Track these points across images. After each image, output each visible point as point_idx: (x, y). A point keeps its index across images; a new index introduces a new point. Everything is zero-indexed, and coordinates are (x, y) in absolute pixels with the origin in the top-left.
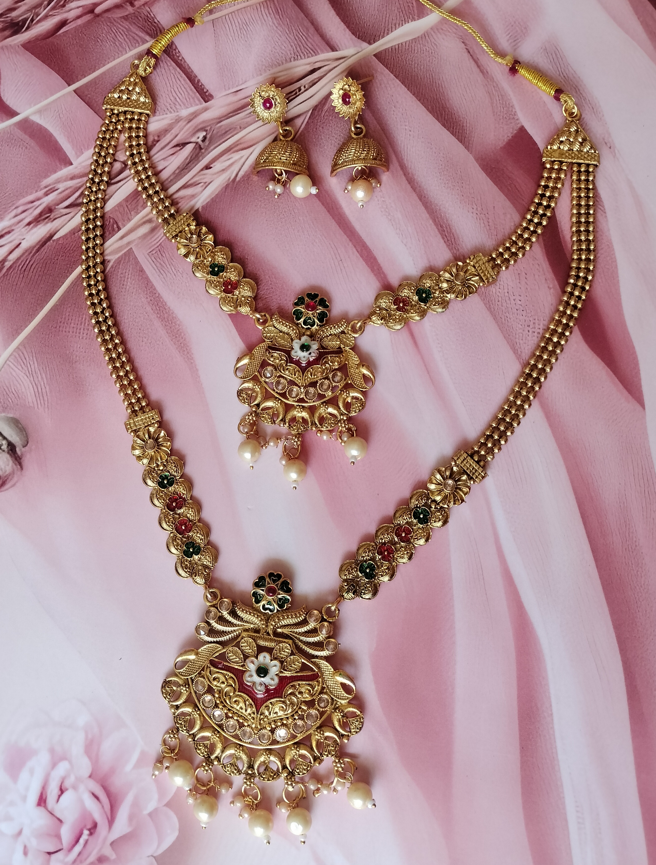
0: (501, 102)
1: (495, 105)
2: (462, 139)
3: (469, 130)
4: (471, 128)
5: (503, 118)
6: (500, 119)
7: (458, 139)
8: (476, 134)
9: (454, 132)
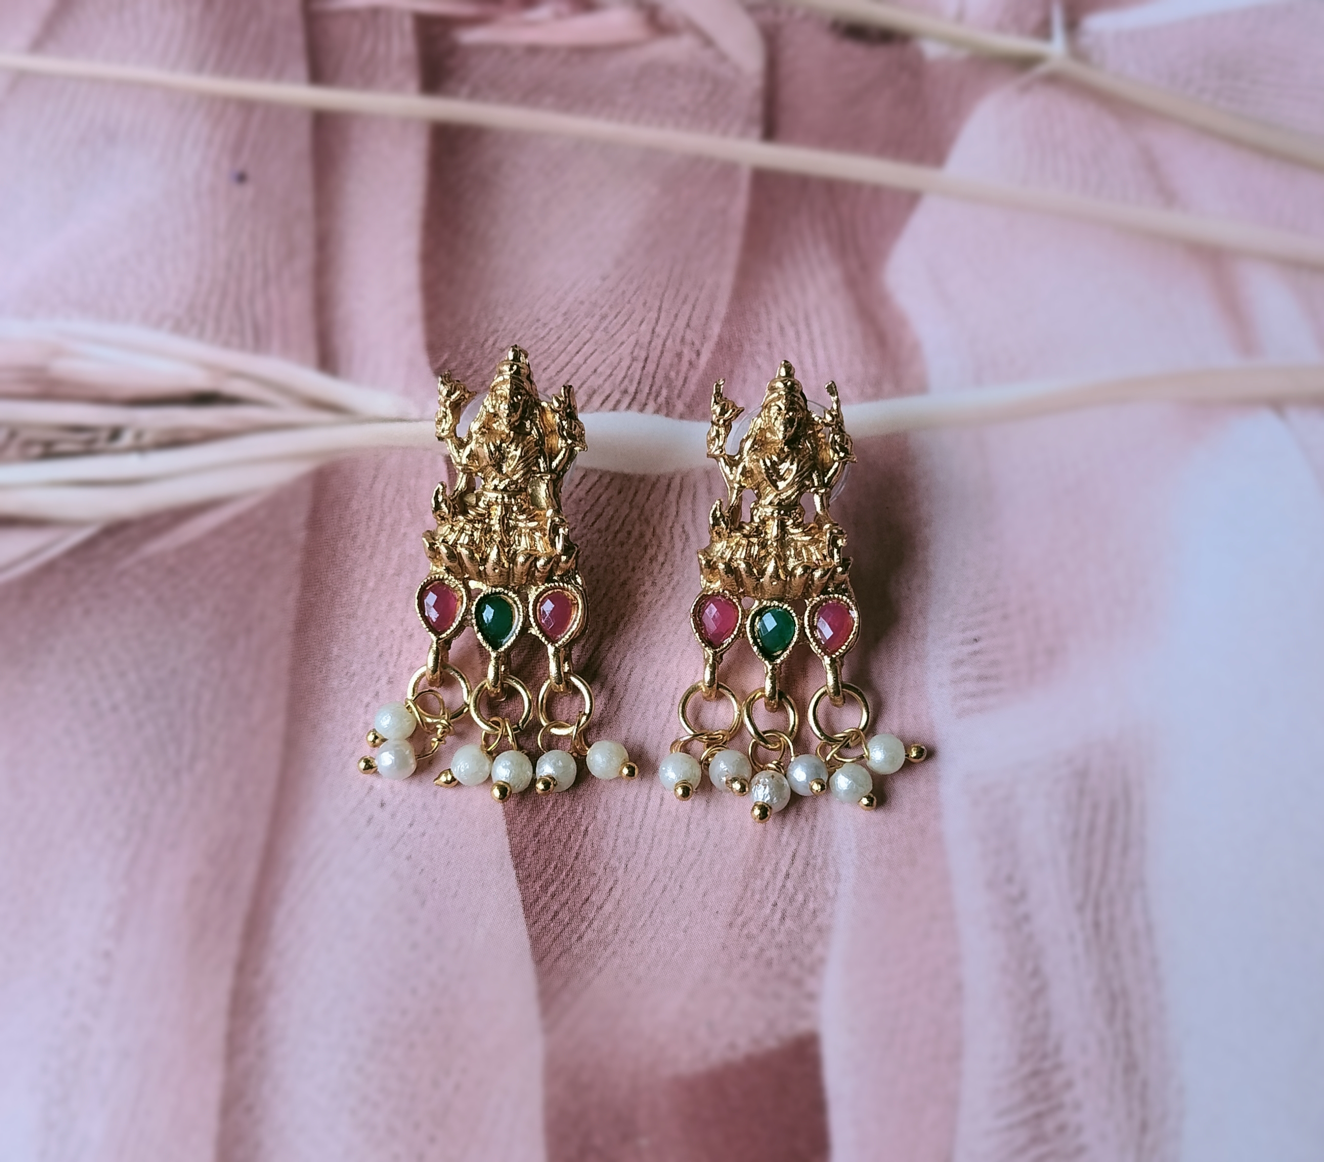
0: (789, 884)
1: (759, 884)
2: (548, 951)
3: (600, 931)
4: (610, 927)
5: (757, 958)
6: (743, 956)
7: (535, 940)
8: (617, 961)
9: (538, 909)
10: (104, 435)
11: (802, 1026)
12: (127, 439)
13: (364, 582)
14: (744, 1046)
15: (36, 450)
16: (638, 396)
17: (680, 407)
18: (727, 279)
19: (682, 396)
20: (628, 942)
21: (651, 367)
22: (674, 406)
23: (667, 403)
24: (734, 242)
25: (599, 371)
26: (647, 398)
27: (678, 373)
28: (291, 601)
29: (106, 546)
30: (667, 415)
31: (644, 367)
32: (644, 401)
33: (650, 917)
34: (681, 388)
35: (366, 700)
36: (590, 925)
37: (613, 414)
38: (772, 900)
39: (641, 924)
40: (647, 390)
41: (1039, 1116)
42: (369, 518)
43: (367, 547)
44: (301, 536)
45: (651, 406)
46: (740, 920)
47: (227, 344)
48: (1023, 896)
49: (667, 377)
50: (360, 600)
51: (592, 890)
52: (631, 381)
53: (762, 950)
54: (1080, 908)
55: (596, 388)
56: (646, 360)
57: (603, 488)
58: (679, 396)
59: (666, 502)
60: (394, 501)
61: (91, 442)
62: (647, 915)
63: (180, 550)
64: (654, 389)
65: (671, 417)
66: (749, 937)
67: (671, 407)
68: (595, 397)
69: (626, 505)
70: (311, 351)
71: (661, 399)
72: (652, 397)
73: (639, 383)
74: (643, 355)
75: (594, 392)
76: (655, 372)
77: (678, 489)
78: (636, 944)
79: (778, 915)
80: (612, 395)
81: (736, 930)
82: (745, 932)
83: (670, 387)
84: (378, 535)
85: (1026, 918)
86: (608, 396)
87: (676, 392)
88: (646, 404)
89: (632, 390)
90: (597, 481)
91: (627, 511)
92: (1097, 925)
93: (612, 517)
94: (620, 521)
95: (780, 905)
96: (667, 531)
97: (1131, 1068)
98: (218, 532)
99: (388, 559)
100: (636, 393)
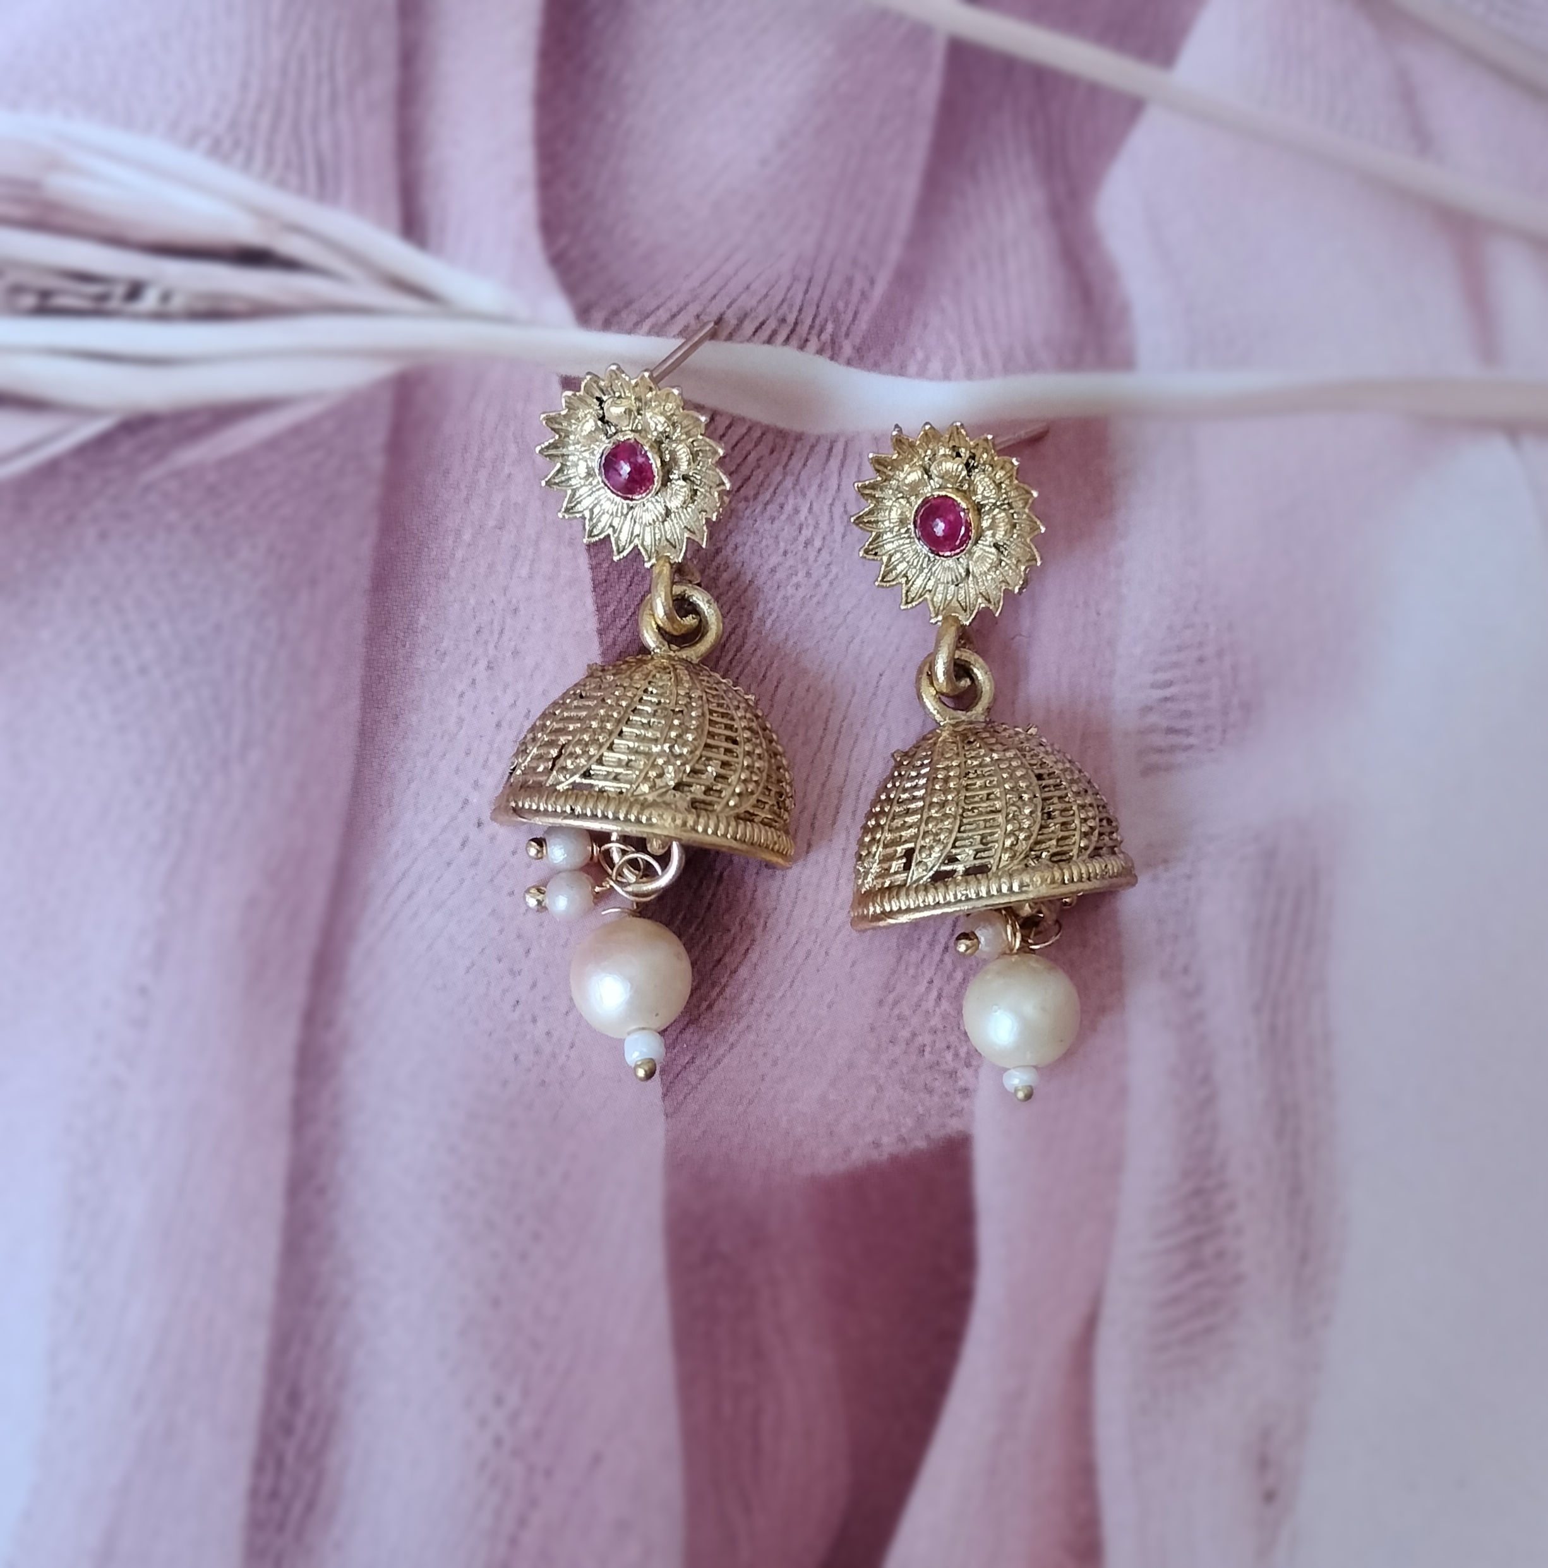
5: (908, 1043)
6: (893, 1041)
10: (120, 290)
11: (954, 1125)
12: (150, 300)
13: (458, 533)
14: (889, 1144)
15: (29, 301)
16: (799, 328)
17: (847, 350)
18: (911, 185)
19: (851, 336)
20: (764, 1017)
21: (815, 292)
22: (841, 348)
23: (833, 342)
24: (923, 136)
25: (753, 287)
26: (809, 333)
27: (847, 304)
28: (366, 547)
29: (125, 447)
30: (832, 358)
31: (806, 292)
32: (804, 336)
33: (791, 986)
34: (850, 324)
35: (460, 687)
36: (721, 993)
37: (767, 347)
38: (928, 975)
39: (780, 994)
40: (808, 321)
41: (1198, 1240)
42: (465, 449)
43: (462, 486)
44: (377, 462)
45: (813, 344)
46: (891, 998)
47: (281, 184)
48: (1198, 991)
49: (833, 309)
50: (453, 556)
51: (726, 950)
52: (791, 307)
53: (914, 1035)
54: (1257, 1009)
55: (749, 310)
56: (810, 281)
57: (753, 444)
58: (847, 335)
59: (826, 472)
60: (496, 428)
61: (103, 298)
62: (787, 984)
63: (223, 464)
64: (818, 322)
65: (836, 361)
66: (900, 1018)
67: (837, 349)
68: (746, 323)
69: (779, 468)
70: (393, 209)
71: (825, 336)
72: (815, 332)
73: (800, 310)
74: (806, 274)
75: (746, 315)
76: (820, 299)
77: (840, 457)
78: (773, 1018)
79: (934, 994)
80: (768, 322)
81: (886, 1009)
82: (896, 1012)
83: (837, 322)
84: (476, 472)
85: (1200, 1016)
86: (762, 324)
87: (844, 329)
88: (807, 340)
89: (791, 319)
90: (746, 434)
91: (780, 478)
92: (1273, 1029)
93: (762, 483)
94: (772, 489)
95: (937, 983)
96: (826, 509)
97: (1296, 1191)
98: (272, 444)
99: (488, 505)
100: (796, 324)
